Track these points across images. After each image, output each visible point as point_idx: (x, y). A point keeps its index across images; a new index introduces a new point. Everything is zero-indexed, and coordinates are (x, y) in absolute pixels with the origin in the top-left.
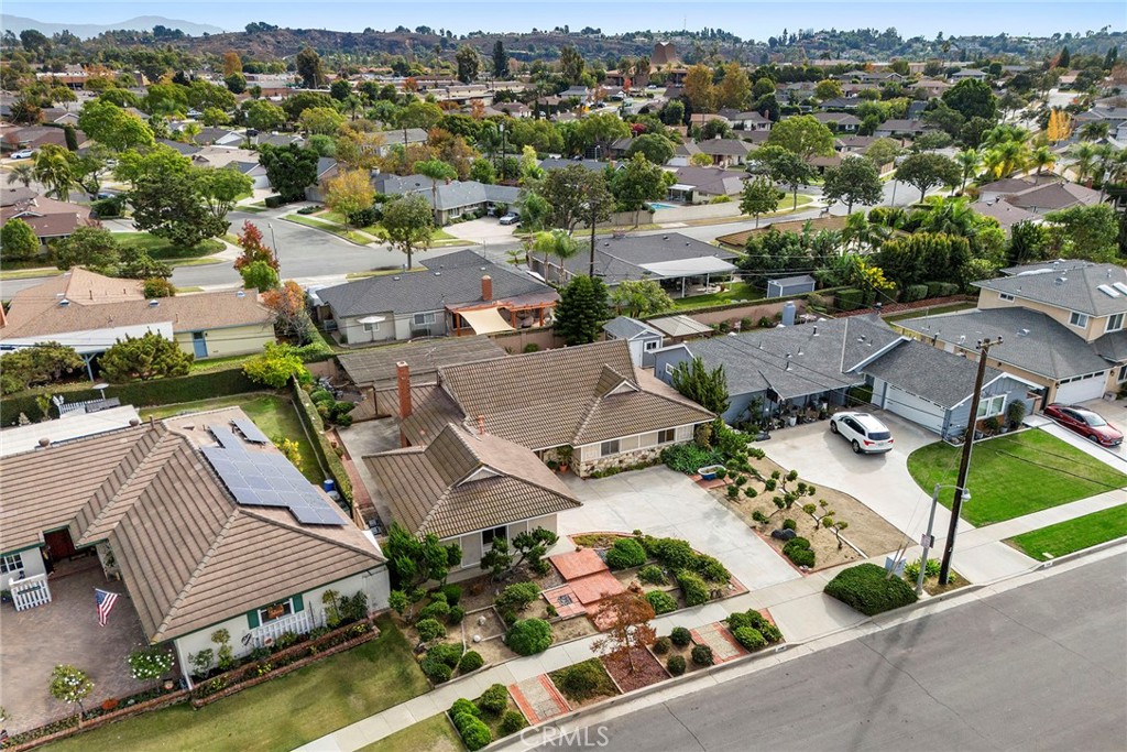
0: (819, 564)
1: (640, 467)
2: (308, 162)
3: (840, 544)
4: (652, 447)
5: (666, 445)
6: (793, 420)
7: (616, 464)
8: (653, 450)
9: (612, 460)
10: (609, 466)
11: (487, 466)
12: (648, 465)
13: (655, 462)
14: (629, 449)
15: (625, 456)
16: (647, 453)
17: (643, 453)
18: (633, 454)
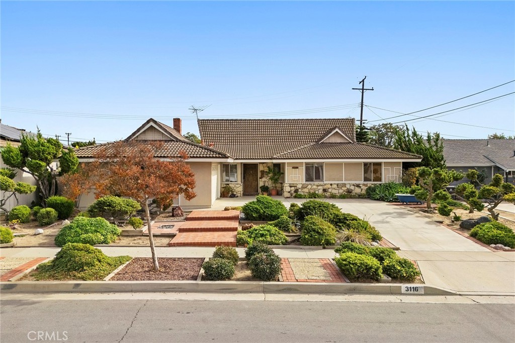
1: (343, 197)
4: (357, 182)
5: (371, 184)
7: (321, 191)
8: (358, 186)
10: (312, 191)
12: (352, 197)
13: (360, 197)
14: (334, 180)
15: (329, 186)
16: (352, 188)
17: (348, 186)
18: (337, 185)
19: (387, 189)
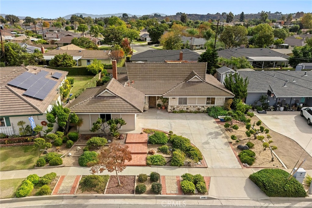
0: (254, 165)
1: (196, 112)
2: (160, 32)
3: (273, 159)
4: (203, 105)
5: (210, 106)
6: (282, 108)
7: (185, 109)
8: (203, 107)
9: (183, 107)
10: (181, 109)
11: (108, 90)
12: (199, 112)
13: (203, 112)
14: (192, 104)
15: (190, 107)
16: (200, 107)
17: (198, 107)
18: (193, 106)
19: (216, 111)
